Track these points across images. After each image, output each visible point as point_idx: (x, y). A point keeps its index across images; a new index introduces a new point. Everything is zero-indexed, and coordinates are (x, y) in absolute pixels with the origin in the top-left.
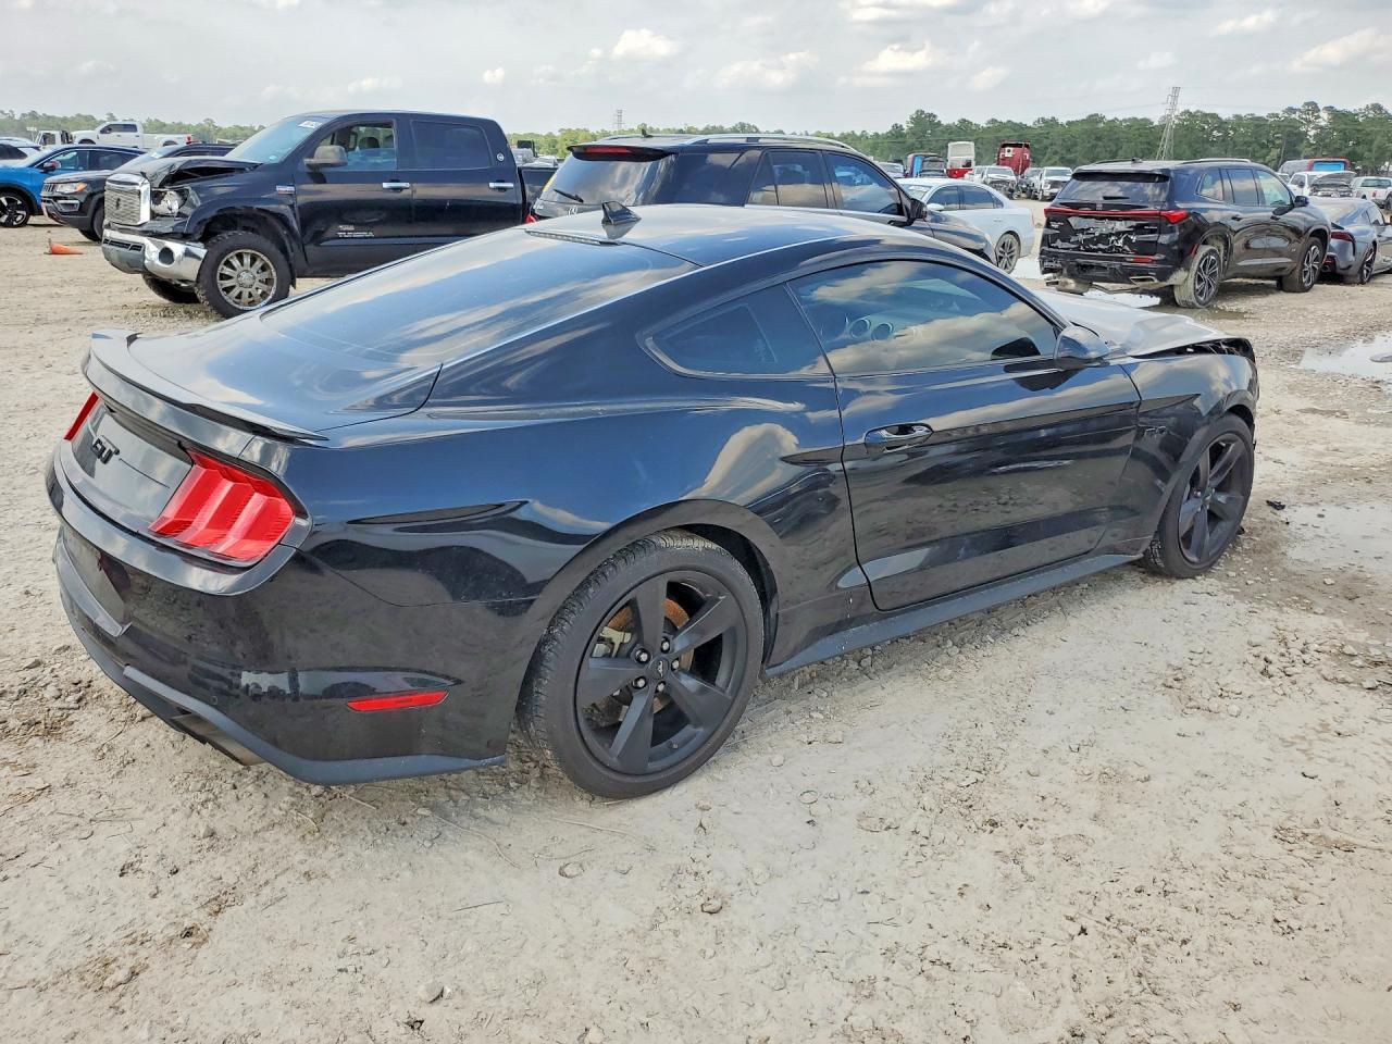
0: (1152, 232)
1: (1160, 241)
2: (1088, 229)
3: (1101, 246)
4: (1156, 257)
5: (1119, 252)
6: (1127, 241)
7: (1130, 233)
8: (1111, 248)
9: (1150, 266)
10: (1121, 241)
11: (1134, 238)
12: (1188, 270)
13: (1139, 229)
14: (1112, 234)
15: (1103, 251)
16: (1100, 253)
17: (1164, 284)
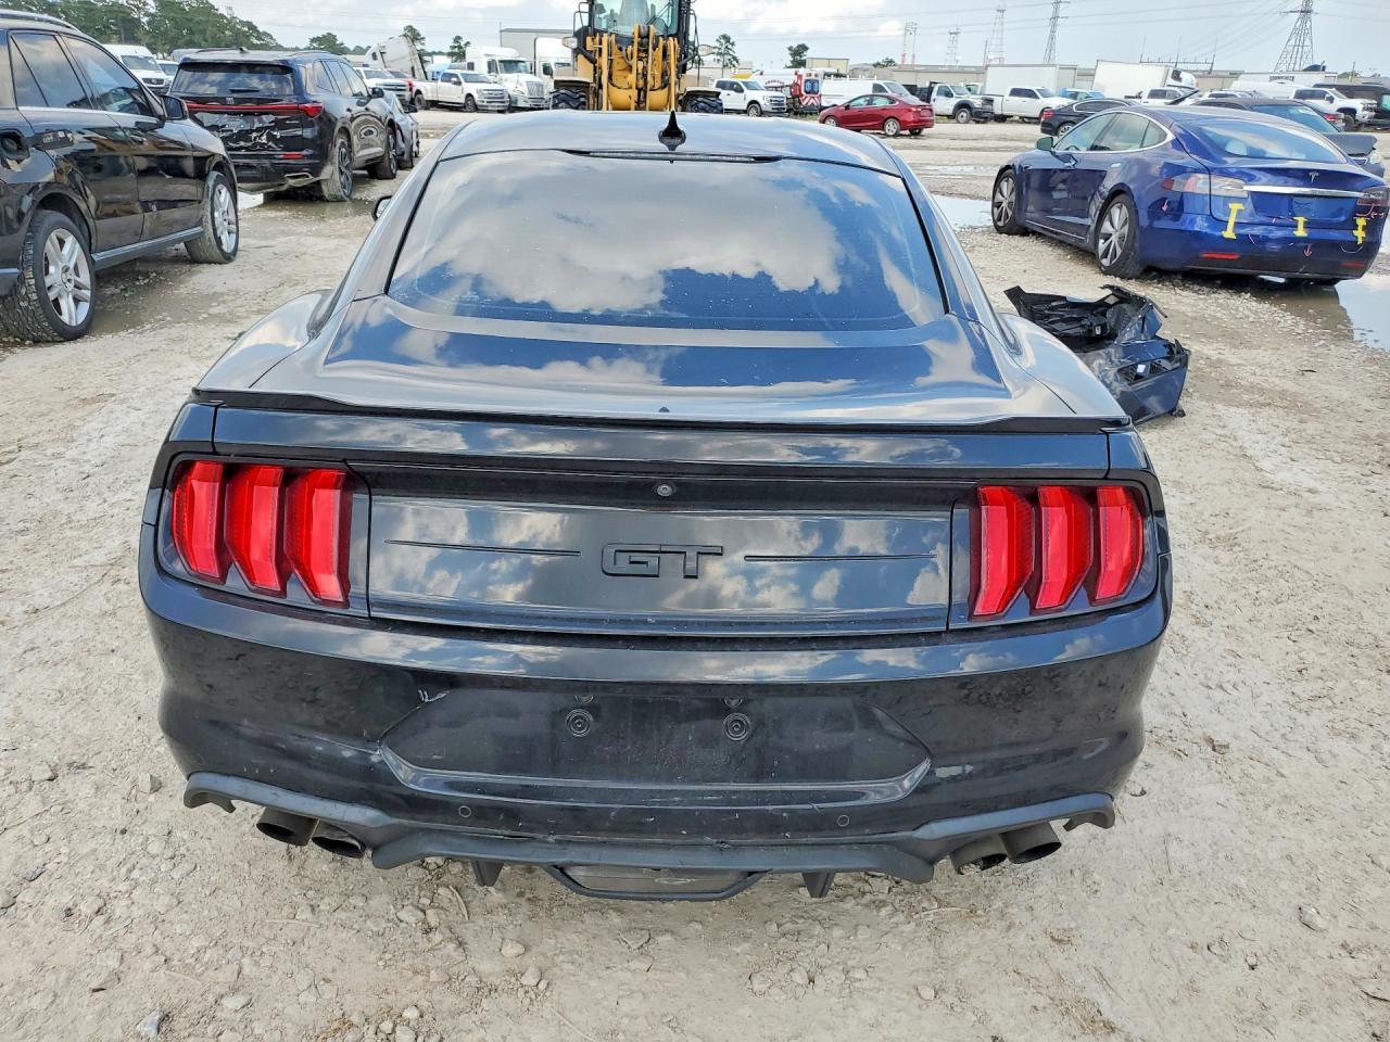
0: (296, 126)
1: (305, 135)
2: (224, 126)
3: (242, 144)
4: (304, 152)
5: (265, 150)
6: (271, 138)
7: (272, 128)
8: (255, 145)
9: (301, 162)
10: (264, 137)
11: (278, 134)
12: (332, 164)
13: (279, 125)
14: (253, 131)
15: (247, 149)
16: (243, 152)
17: (317, 179)
